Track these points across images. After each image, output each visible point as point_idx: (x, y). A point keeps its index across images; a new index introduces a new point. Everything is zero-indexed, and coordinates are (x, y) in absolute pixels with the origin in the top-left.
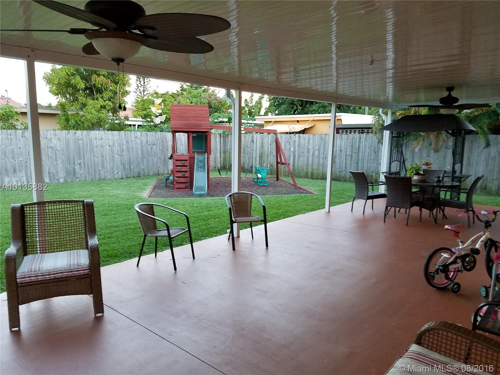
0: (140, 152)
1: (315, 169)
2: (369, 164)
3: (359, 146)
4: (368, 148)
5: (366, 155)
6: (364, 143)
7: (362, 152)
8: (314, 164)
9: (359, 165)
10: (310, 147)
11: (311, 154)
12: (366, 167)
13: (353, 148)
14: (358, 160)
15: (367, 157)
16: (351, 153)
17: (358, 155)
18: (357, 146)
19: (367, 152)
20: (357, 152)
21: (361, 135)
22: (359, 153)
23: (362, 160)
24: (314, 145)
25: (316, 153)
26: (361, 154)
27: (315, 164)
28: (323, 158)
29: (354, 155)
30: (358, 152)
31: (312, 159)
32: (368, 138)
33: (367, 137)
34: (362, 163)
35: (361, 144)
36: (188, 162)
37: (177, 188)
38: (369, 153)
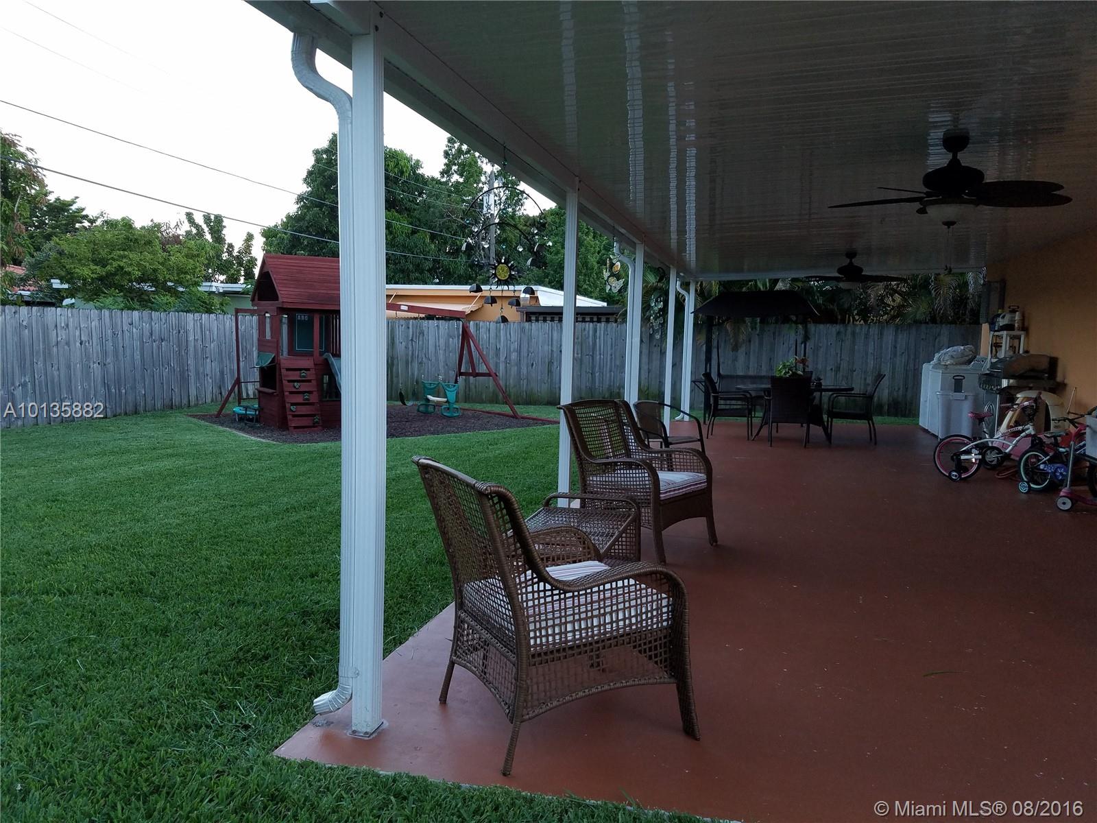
0: (137, 357)
1: (512, 386)
2: (613, 374)
3: (594, 344)
4: (609, 348)
5: (607, 359)
6: (602, 338)
7: (600, 354)
8: (510, 375)
9: (595, 376)
10: (501, 346)
11: (502, 358)
12: (608, 379)
13: (584, 345)
14: (593, 367)
15: (609, 363)
16: (580, 355)
17: (593, 359)
18: (591, 343)
19: (609, 353)
20: (591, 353)
21: (596, 325)
22: (595, 356)
23: (600, 368)
24: (509, 342)
25: (514, 356)
26: (598, 357)
27: (512, 376)
28: (527, 364)
29: (586, 359)
30: (593, 353)
31: (506, 367)
32: (609, 329)
33: (607, 327)
34: (602, 373)
35: (598, 340)
36: (313, 371)
37: (295, 428)
38: (613, 356)
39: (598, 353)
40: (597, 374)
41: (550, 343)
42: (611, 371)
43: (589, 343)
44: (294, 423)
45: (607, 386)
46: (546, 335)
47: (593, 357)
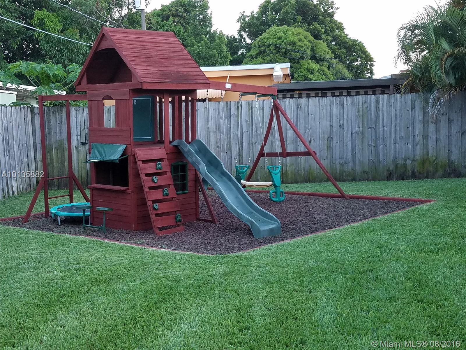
1: (288, 165)
3: (377, 116)
4: (393, 119)
5: (391, 130)
6: (385, 111)
7: (384, 127)
9: (378, 149)
12: (393, 151)
13: (366, 119)
14: (377, 140)
15: (393, 135)
16: (361, 129)
17: (376, 132)
18: (373, 116)
19: (393, 124)
23: (383, 141)
26: (381, 130)
29: (368, 132)
34: (385, 145)
35: (380, 113)
36: (166, 162)
37: (161, 229)
38: (398, 128)
39: (381, 126)
40: (381, 147)
41: (329, 118)
42: (395, 143)
43: (371, 115)
44: (158, 223)
45: (392, 159)
46: (325, 111)
47: (375, 129)
